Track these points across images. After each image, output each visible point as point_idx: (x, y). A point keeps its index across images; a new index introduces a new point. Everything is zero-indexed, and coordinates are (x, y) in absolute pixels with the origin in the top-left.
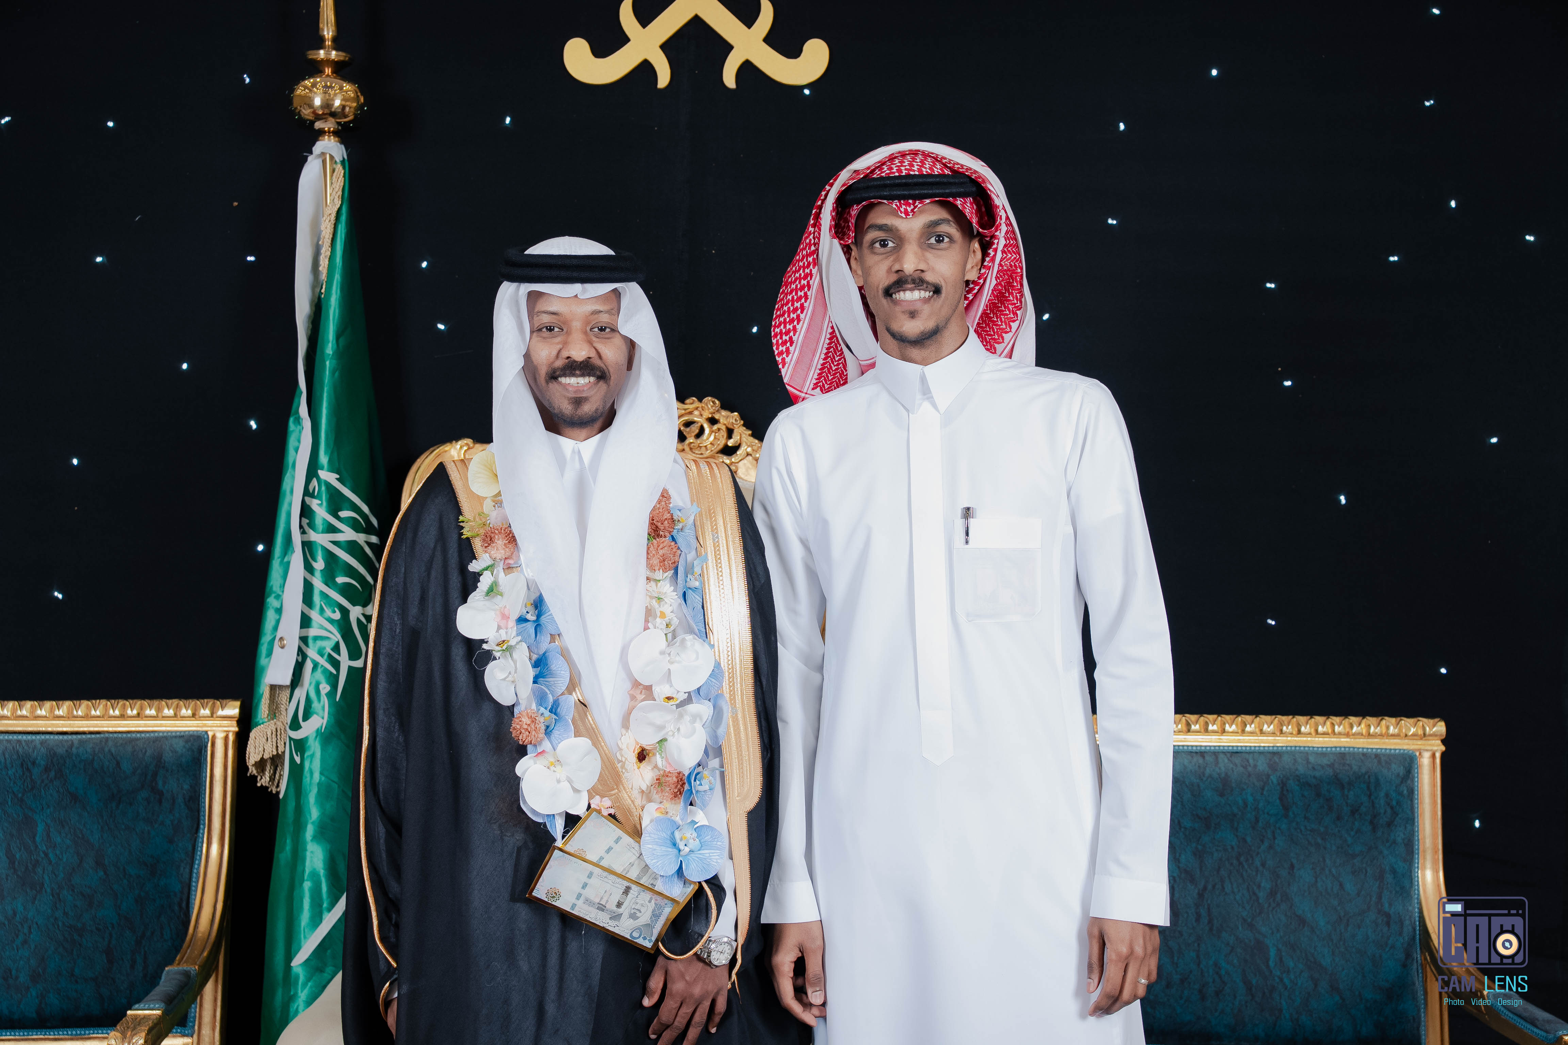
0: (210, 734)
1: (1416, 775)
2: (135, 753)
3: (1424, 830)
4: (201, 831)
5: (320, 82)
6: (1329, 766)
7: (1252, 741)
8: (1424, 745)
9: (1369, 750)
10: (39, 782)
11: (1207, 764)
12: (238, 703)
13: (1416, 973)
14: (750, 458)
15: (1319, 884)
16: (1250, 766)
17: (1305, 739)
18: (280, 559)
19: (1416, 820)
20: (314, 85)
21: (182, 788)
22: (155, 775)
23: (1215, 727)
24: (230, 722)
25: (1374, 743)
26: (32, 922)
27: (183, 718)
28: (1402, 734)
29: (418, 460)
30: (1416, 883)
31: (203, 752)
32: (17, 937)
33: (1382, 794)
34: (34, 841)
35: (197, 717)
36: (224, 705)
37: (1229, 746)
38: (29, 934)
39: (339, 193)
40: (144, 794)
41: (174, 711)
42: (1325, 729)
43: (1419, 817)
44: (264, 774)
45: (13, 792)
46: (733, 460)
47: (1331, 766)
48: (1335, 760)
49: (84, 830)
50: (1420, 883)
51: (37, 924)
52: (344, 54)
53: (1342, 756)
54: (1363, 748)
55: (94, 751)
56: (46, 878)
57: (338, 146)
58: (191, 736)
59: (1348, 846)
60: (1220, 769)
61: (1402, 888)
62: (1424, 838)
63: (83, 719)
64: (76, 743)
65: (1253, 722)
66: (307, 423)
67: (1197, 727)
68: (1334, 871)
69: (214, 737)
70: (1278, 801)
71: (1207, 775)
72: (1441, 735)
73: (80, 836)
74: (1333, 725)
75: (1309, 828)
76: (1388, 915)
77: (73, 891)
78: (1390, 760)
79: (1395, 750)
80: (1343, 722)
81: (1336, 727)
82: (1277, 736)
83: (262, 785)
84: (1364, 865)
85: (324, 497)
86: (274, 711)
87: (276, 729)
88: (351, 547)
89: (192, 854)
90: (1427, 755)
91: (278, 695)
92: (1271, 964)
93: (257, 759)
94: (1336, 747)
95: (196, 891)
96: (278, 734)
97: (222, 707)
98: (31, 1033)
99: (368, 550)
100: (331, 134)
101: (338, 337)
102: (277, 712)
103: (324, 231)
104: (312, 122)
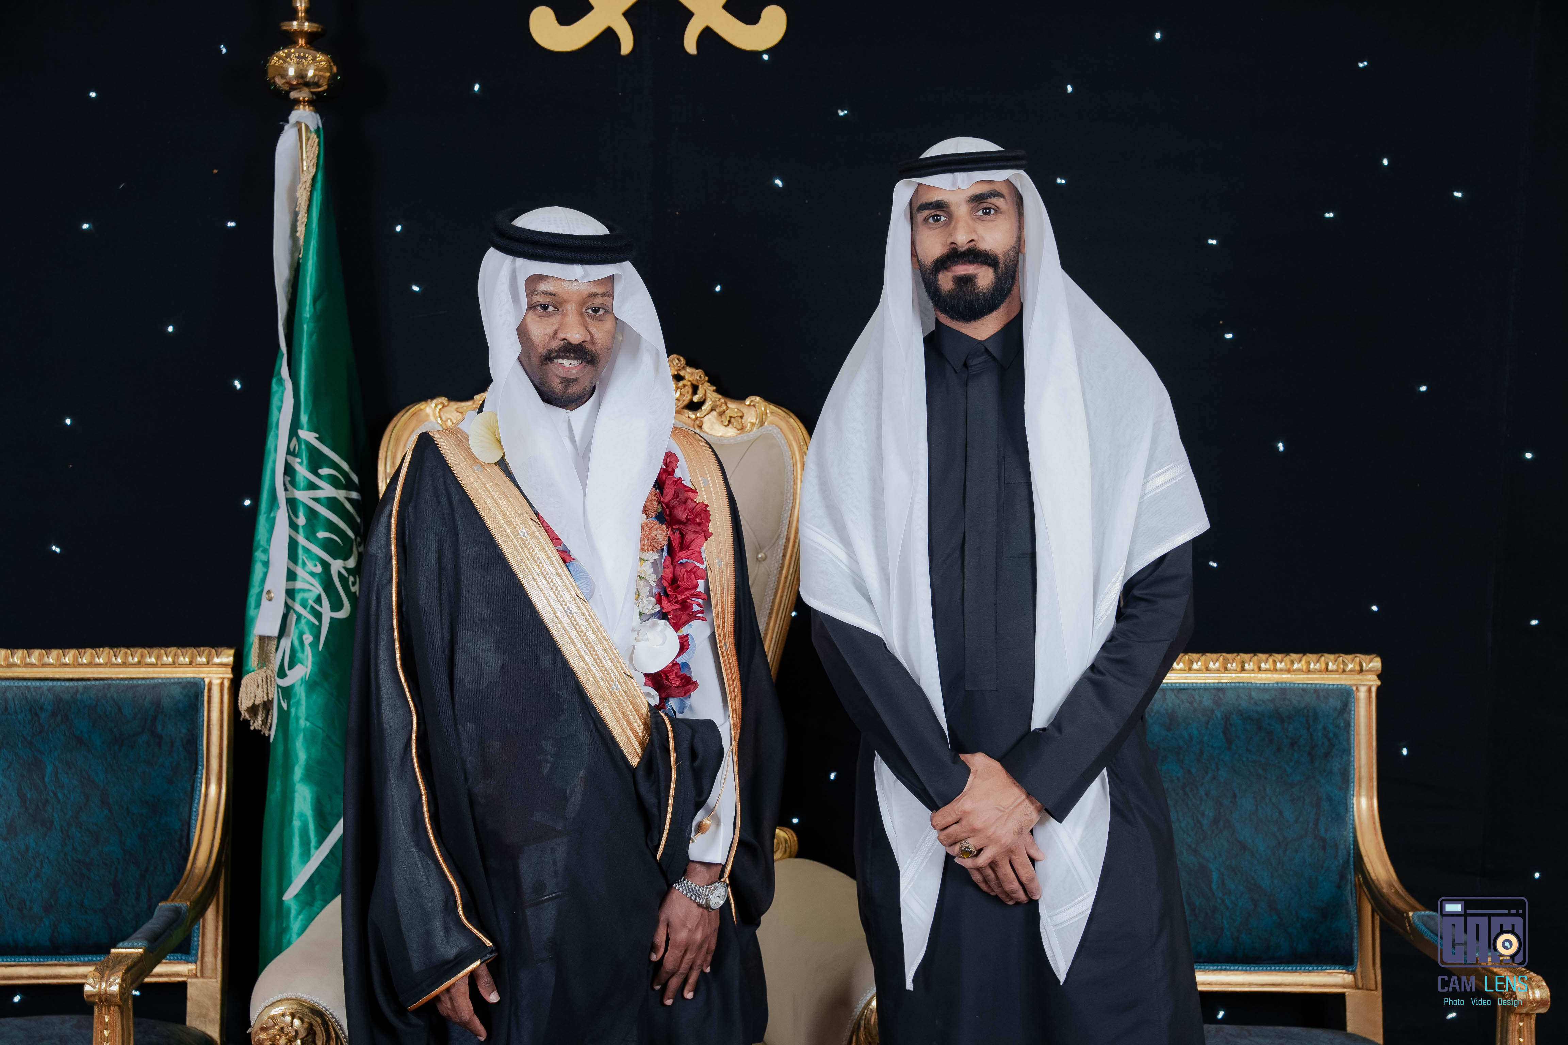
0: (207, 681)
1: (1353, 708)
2: (135, 699)
3: (1360, 760)
4: (200, 772)
5: (294, 52)
6: (1270, 701)
7: (1199, 678)
8: (1361, 680)
9: (1309, 686)
10: (46, 726)
12: (232, 652)
13: (1350, 894)
14: (714, 413)
15: (1260, 812)
16: (1196, 702)
17: (1248, 675)
18: (266, 515)
19: (1352, 750)
20: (288, 55)
21: (180, 732)
22: (154, 720)
24: (224, 669)
25: (1313, 679)
26: (44, 857)
27: (181, 665)
28: (1340, 670)
29: (395, 419)
30: (1351, 810)
31: (200, 697)
32: (30, 870)
33: (1320, 727)
34: (43, 782)
35: (194, 664)
36: (219, 653)
37: (1176, 683)
38: (41, 869)
39: (313, 162)
40: (144, 737)
41: (172, 658)
42: (1267, 666)
43: (1355, 748)
44: (257, 718)
45: (24, 737)
46: (698, 415)
47: (1272, 701)
48: (1276, 696)
49: (90, 771)
50: (1355, 810)
51: (48, 858)
52: (316, 25)
53: (1283, 691)
54: (1303, 684)
55: (98, 697)
56: (56, 815)
57: (312, 115)
58: (189, 683)
59: (1288, 776)
60: (1167, 705)
61: (1338, 814)
62: (1360, 767)
63: (86, 666)
64: (81, 689)
65: (1199, 660)
66: (289, 385)
68: (1274, 799)
69: (210, 683)
70: (1222, 735)
71: (1155, 711)
72: (1377, 671)
73: (86, 777)
74: (1275, 662)
75: (1250, 759)
76: (1324, 840)
77: (81, 828)
78: (1328, 694)
79: (1333, 685)
80: (1285, 659)
81: (1278, 664)
82: (1222, 673)
83: (255, 729)
84: (1302, 794)
85: (304, 455)
86: (264, 660)
87: (267, 676)
88: (333, 504)
89: (191, 794)
90: (1363, 689)
91: (266, 645)
92: (1214, 886)
93: (250, 704)
94: (1277, 683)
95: (195, 828)
96: (269, 681)
97: (217, 655)
98: (46, 959)
99: (348, 506)
100: (306, 104)
101: (315, 301)
102: (266, 660)
103: (300, 198)
104: (287, 92)
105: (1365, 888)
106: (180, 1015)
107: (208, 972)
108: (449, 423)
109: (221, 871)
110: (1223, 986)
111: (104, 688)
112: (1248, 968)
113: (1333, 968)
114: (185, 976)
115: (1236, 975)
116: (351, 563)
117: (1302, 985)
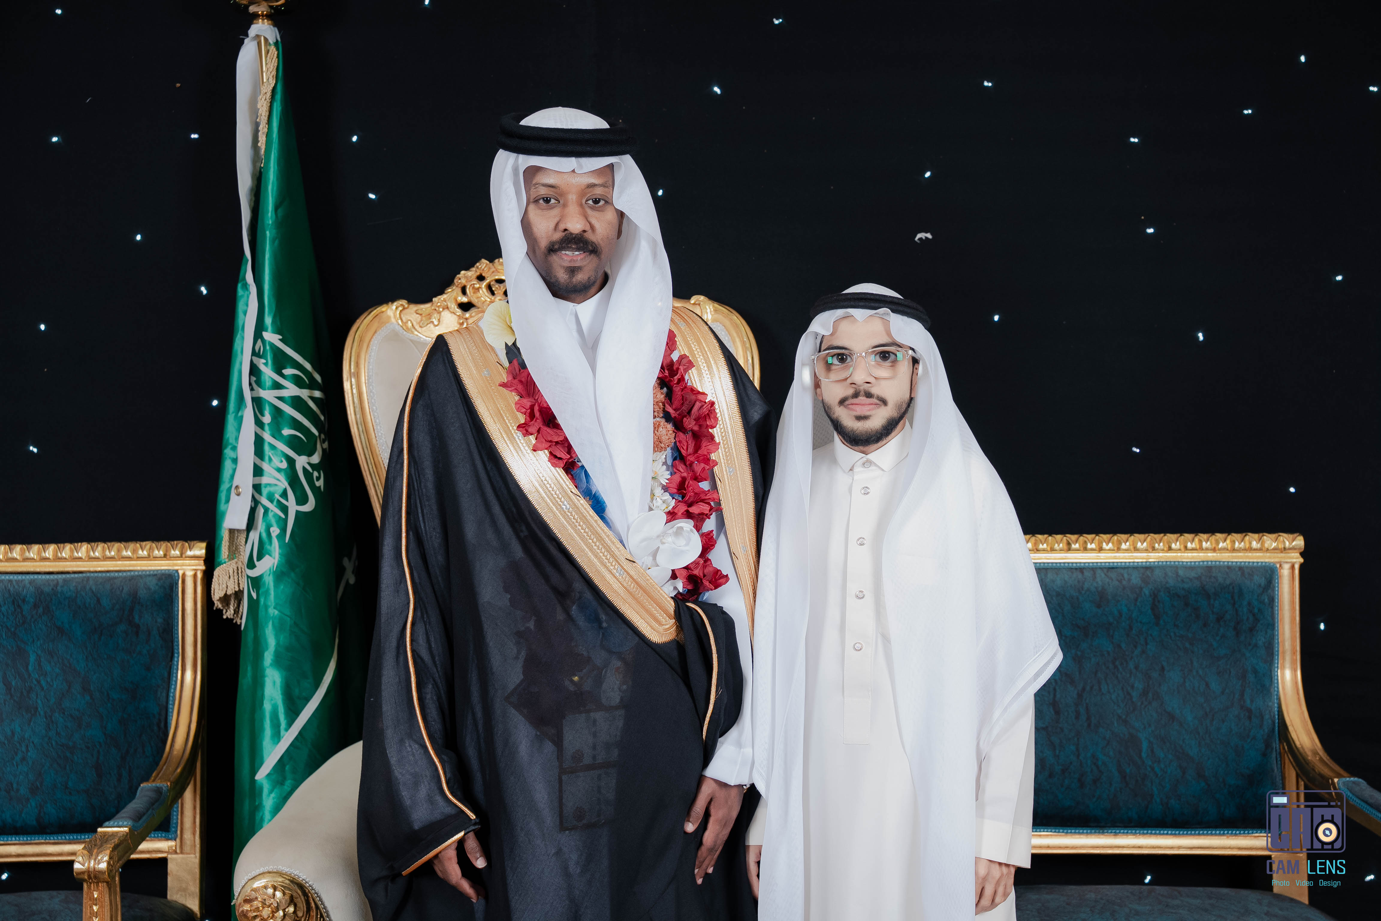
0: (181, 572)
1: (1277, 585)
2: (113, 591)
3: (1284, 634)
4: (176, 659)
6: (1197, 578)
7: (1128, 557)
8: (1284, 558)
9: (1234, 564)
10: (29, 617)
11: (1085, 579)
12: (204, 545)
13: (1275, 762)
15: (1187, 685)
16: (1124, 579)
17: (1175, 554)
18: (234, 414)
19: (1277, 625)
21: (156, 622)
22: (132, 610)
23: (1093, 546)
24: (197, 562)
25: (1238, 557)
26: (29, 742)
27: (156, 558)
28: (1264, 549)
29: (358, 321)
30: (1276, 681)
31: (174, 588)
32: (16, 754)
33: (1245, 603)
34: (27, 670)
35: (168, 557)
36: (192, 546)
37: (1105, 563)
38: (27, 752)
39: (273, 73)
40: (122, 627)
41: (147, 551)
42: (1194, 546)
43: (1279, 622)
44: (229, 608)
45: (7, 627)
47: (1199, 578)
48: (1202, 573)
49: (71, 660)
50: (1280, 681)
51: (33, 743)
53: (1209, 569)
54: (1228, 562)
55: (77, 589)
56: (39, 702)
57: (270, 28)
58: (163, 574)
59: (1214, 650)
60: (1097, 582)
61: (1263, 686)
62: (1284, 641)
63: (66, 560)
64: (61, 582)
65: (1127, 540)
66: (253, 289)
67: (1076, 546)
68: (1201, 672)
69: (184, 575)
70: (1150, 611)
71: (1085, 588)
72: (1300, 549)
73: (68, 665)
74: (1200, 541)
75: (1178, 634)
76: (1249, 710)
77: (64, 713)
78: (1253, 572)
79: (1258, 563)
80: (1210, 538)
81: (1204, 543)
82: (1150, 552)
83: (227, 617)
84: (1228, 666)
85: (268, 356)
86: (234, 552)
87: (238, 568)
88: (297, 403)
89: (168, 680)
90: (1287, 567)
91: (236, 537)
92: (1144, 755)
93: (222, 594)
94: (1203, 562)
95: (172, 712)
96: (239, 572)
97: (190, 548)
98: (33, 838)
99: (312, 404)
100: (265, 18)
101: (276, 208)
102: (236, 552)
103: (260, 109)
104: (247, 7)
105: (1290, 756)
106: (162, 890)
107: (187, 848)
108: (410, 324)
109: (198, 754)
110: (1153, 849)
111: (82, 580)
112: (1177, 832)
113: (1259, 832)
114: (166, 852)
115: (1166, 838)
116: (316, 459)
117: (1229, 848)
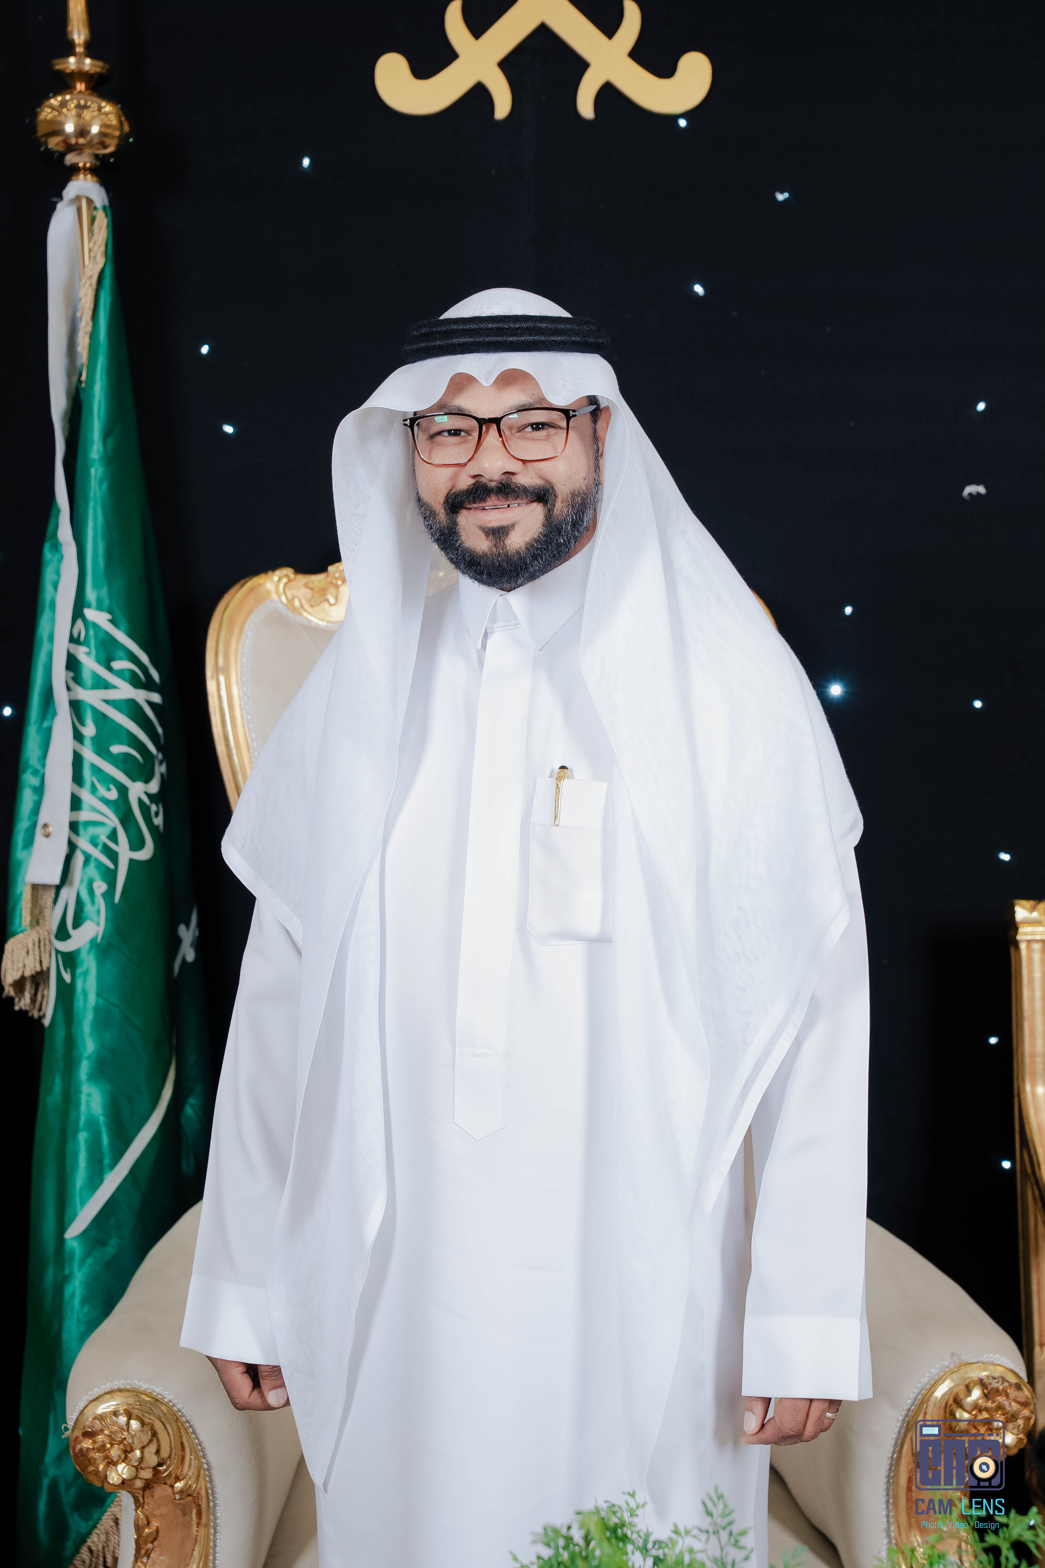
5: (71, 100)
18: (37, 726)
20: (64, 104)
39: (101, 250)
44: (24, 994)
52: (100, 64)
57: (97, 188)
66: (69, 543)
83: (21, 1007)
85: (92, 643)
86: (37, 915)
87: (40, 939)
91: (42, 896)
93: (15, 980)
96: (43, 944)
99: (147, 710)
100: (87, 171)
102: (40, 915)
103: (83, 301)
104: (62, 155)
108: (297, 602)
116: (154, 788)
